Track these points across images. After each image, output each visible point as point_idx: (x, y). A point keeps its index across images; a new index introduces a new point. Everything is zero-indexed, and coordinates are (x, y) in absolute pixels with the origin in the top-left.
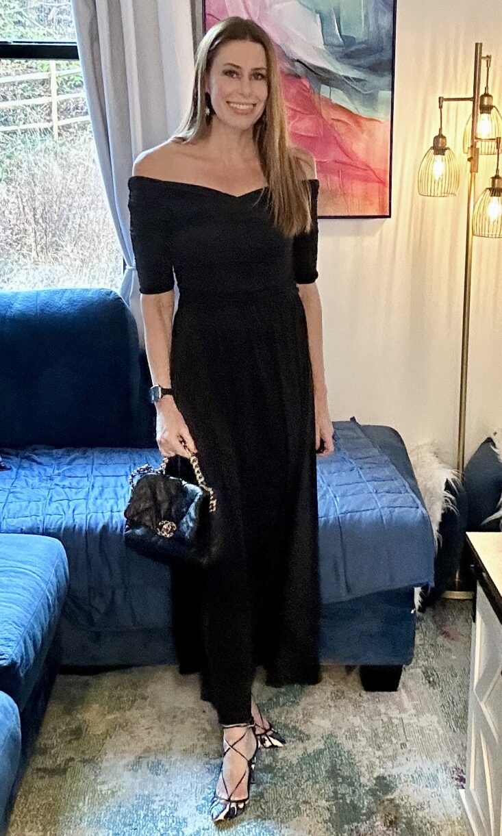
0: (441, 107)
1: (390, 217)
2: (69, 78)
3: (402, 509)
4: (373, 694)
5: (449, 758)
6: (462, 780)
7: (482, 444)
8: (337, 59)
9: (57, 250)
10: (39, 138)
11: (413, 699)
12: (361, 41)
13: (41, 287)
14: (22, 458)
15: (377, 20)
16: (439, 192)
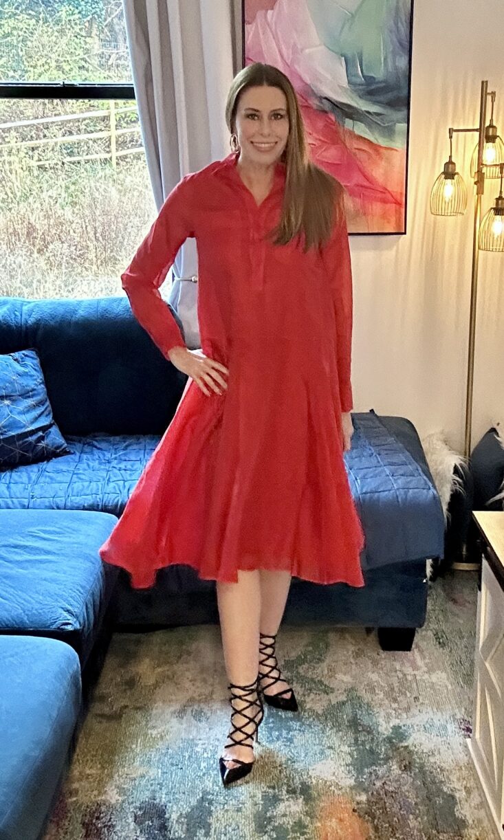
0: (451, 137)
1: (405, 233)
2: (126, 115)
3: (416, 490)
4: (389, 652)
5: (457, 711)
6: (469, 730)
7: (487, 433)
8: (360, 97)
9: (115, 264)
10: (100, 167)
11: (425, 658)
12: (381, 80)
13: (101, 296)
14: (84, 444)
15: (394, 62)
16: (449, 211)
